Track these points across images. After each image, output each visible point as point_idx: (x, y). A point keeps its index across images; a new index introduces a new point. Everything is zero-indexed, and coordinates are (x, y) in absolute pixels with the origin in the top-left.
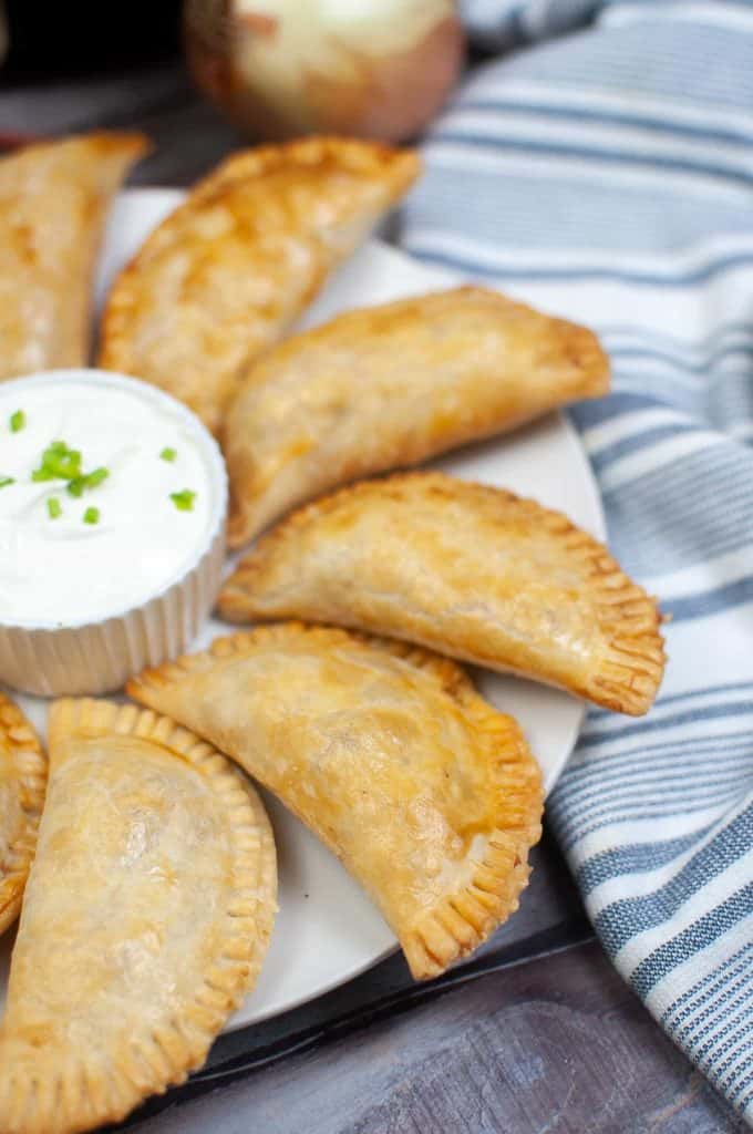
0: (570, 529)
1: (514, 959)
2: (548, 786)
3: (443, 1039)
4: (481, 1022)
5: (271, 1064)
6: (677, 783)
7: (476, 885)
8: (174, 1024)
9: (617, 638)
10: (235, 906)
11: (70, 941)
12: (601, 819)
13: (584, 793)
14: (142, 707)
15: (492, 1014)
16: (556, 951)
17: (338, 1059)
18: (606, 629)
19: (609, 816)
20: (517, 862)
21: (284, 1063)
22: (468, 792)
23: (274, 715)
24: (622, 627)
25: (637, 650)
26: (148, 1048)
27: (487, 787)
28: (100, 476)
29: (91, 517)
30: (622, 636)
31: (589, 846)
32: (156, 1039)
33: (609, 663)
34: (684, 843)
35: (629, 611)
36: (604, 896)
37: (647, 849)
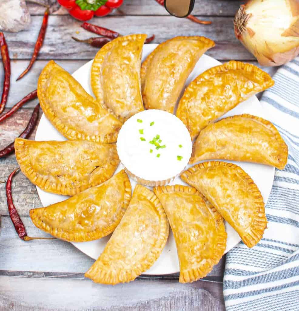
0: (260, 197)
1: (206, 280)
2: (225, 252)
3: (184, 289)
4: (193, 289)
5: (149, 279)
6: (256, 260)
7: (200, 268)
8: (131, 271)
9: (254, 229)
10: (153, 250)
11: (118, 247)
12: (235, 261)
13: (235, 254)
14: (155, 194)
15: (196, 289)
16: (215, 282)
17: (162, 284)
18: (252, 226)
19: (237, 262)
20: (210, 267)
21: (152, 280)
22: (207, 249)
23: (177, 215)
24: (256, 227)
25: (256, 234)
26: (125, 273)
27: (212, 249)
28: (164, 146)
29: (158, 156)
30: (255, 229)
31: (229, 266)
32: (127, 272)
33: (249, 234)
34: (251, 273)
35: (260, 224)
36: (227, 278)
37: (242, 271)
